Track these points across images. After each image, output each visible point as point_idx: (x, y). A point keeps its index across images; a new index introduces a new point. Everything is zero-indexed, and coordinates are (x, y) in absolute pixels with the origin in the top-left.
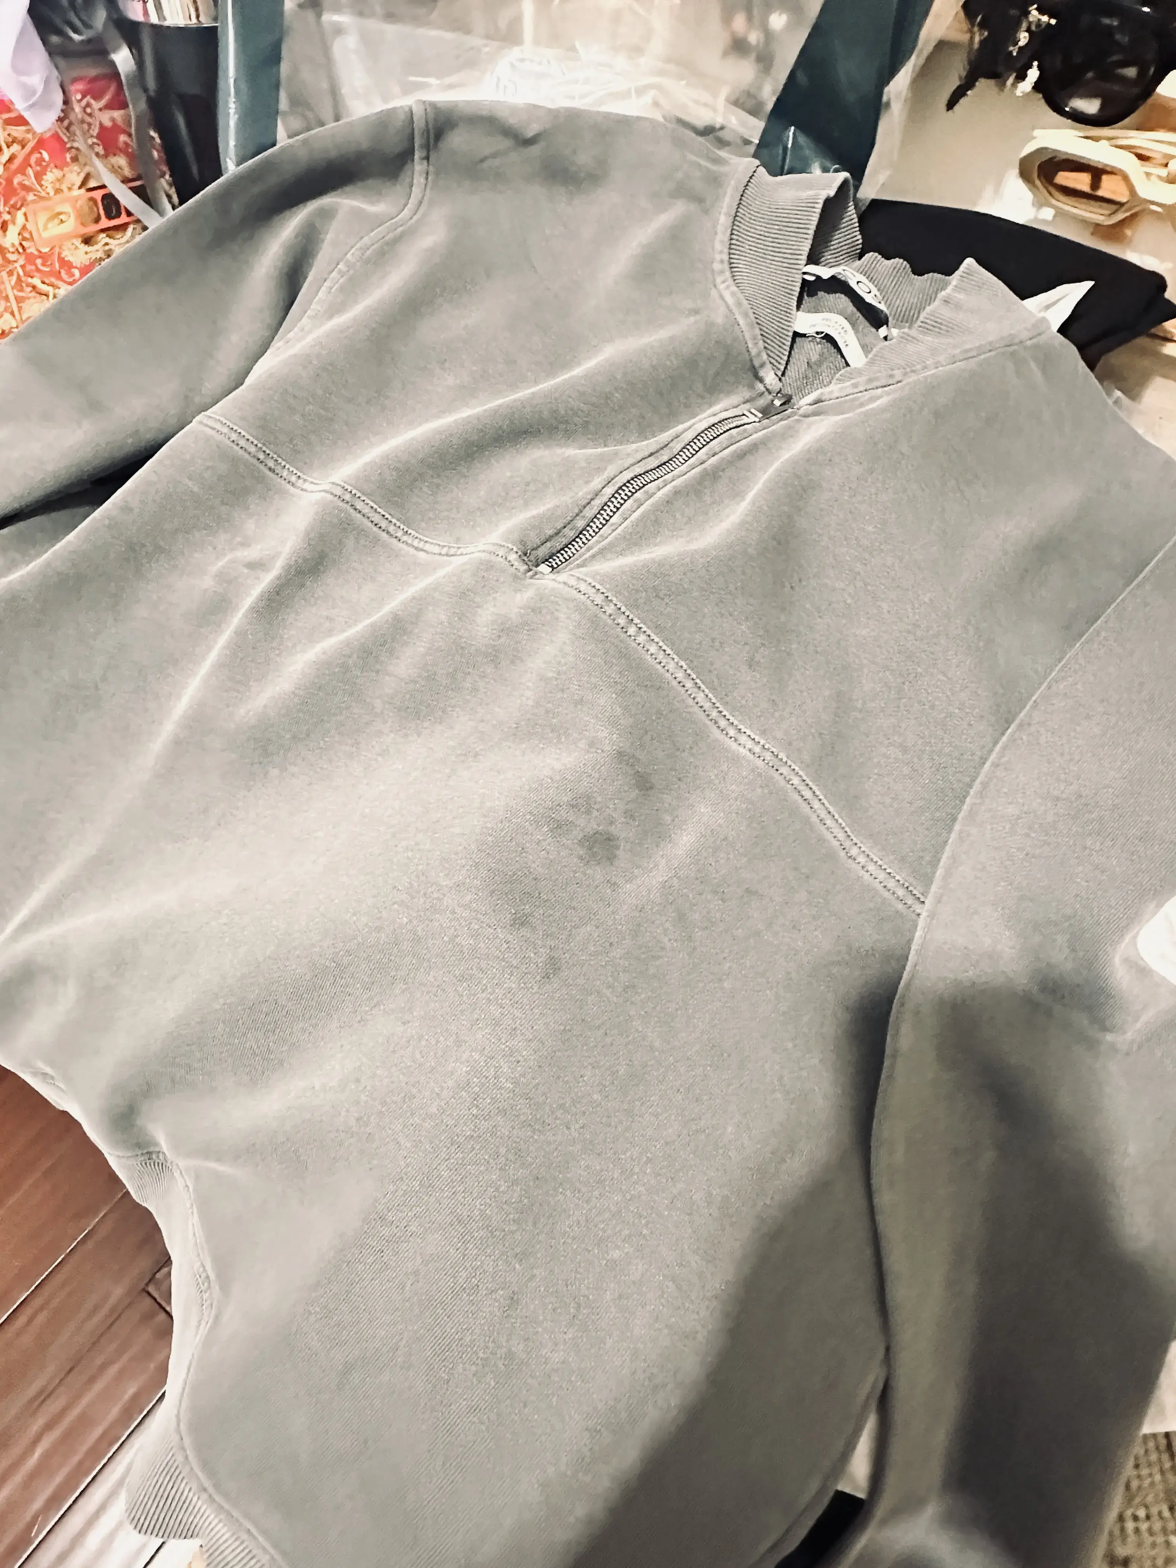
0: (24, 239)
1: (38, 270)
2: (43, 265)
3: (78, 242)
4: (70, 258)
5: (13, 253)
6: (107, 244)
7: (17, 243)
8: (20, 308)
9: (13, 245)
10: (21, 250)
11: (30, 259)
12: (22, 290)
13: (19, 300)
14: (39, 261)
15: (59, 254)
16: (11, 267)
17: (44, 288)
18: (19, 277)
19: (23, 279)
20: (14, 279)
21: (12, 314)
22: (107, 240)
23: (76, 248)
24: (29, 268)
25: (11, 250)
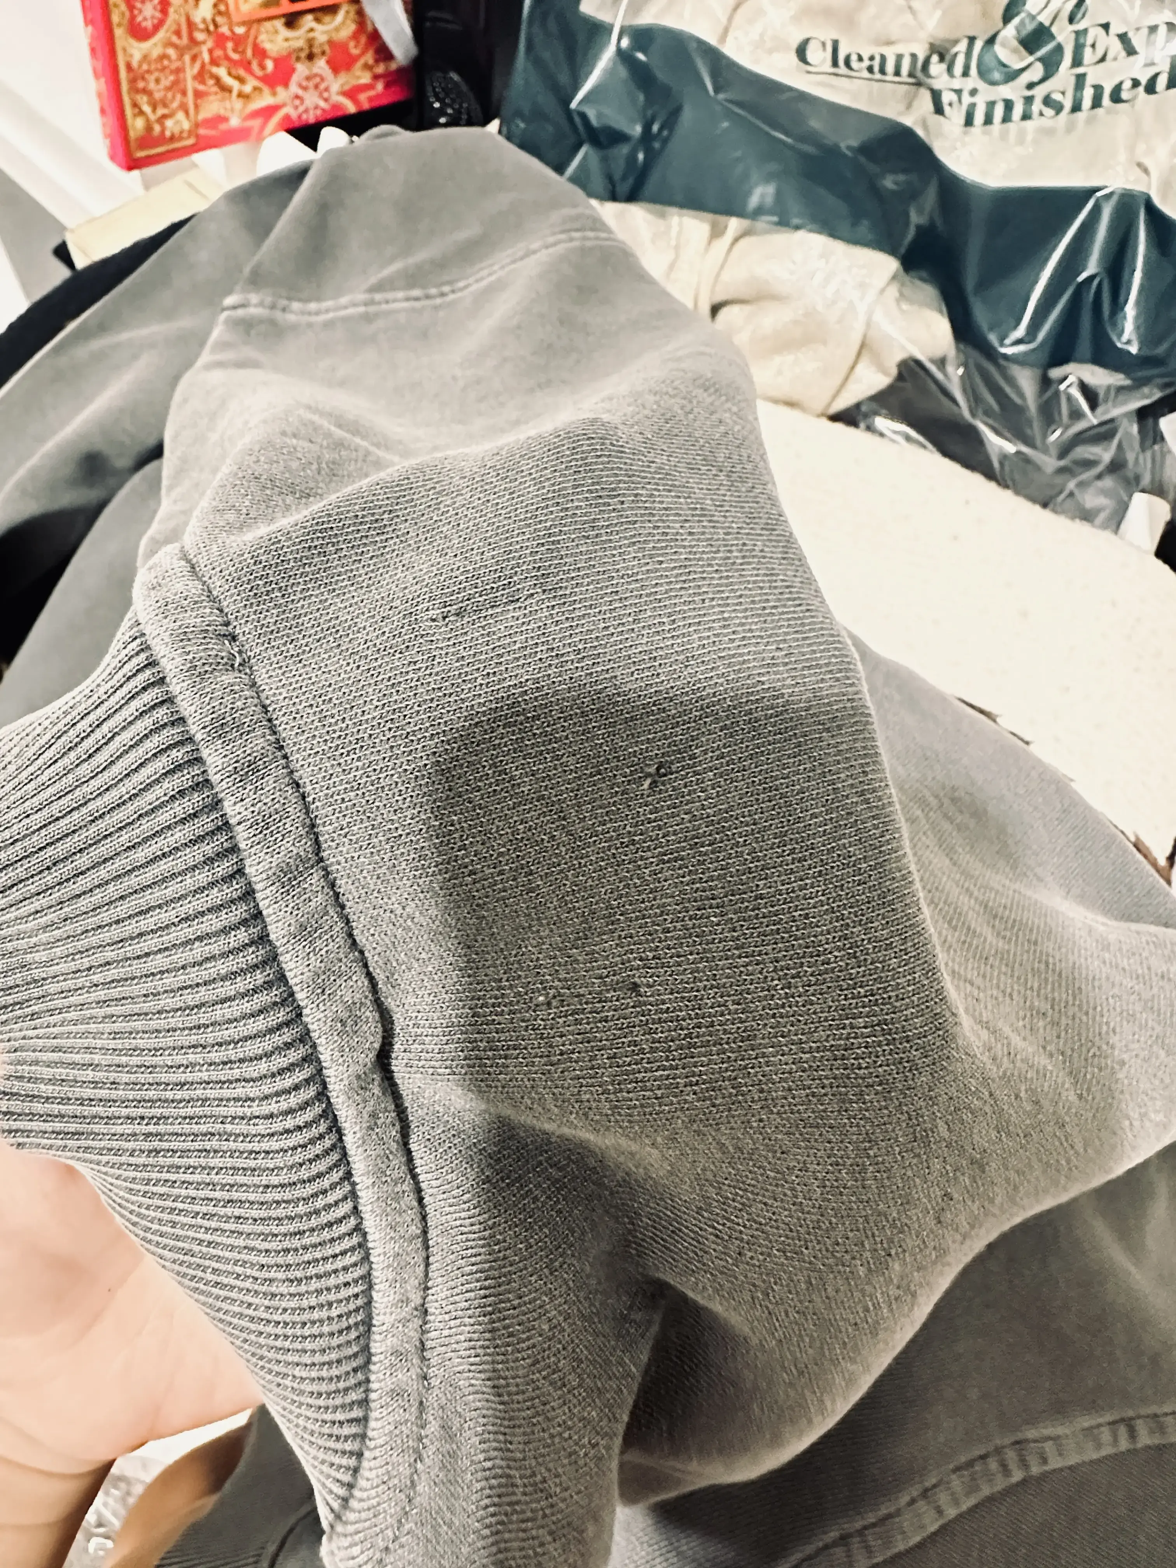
0: (220, 13)
1: (227, 58)
2: (235, 50)
3: (279, 24)
4: (268, 46)
5: (202, 31)
6: (312, 30)
7: (209, 17)
8: (197, 107)
9: (204, 21)
10: (212, 28)
11: (221, 39)
12: (203, 82)
13: (198, 95)
14: (230, 45)
15: (256, 38)
16: (195, 50)
17: (229, 81)
18: (203, 66)
19: (208, 67)
20: (197, 66)
21: (187, 113)
22: (314, 24)
23: (276, 32)
24: (218, 53)
25: (202, 26)
